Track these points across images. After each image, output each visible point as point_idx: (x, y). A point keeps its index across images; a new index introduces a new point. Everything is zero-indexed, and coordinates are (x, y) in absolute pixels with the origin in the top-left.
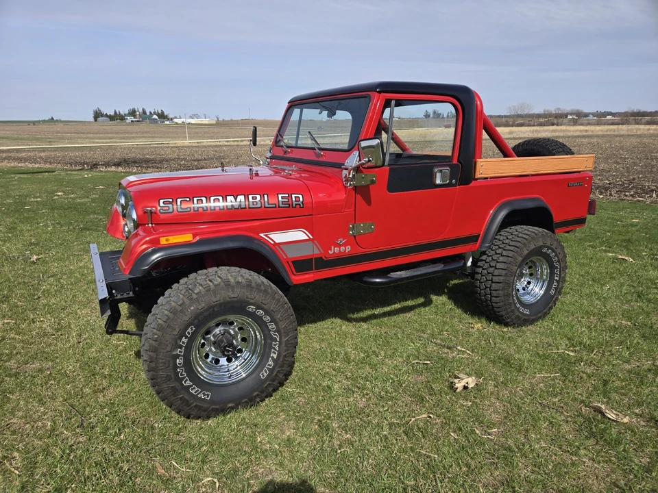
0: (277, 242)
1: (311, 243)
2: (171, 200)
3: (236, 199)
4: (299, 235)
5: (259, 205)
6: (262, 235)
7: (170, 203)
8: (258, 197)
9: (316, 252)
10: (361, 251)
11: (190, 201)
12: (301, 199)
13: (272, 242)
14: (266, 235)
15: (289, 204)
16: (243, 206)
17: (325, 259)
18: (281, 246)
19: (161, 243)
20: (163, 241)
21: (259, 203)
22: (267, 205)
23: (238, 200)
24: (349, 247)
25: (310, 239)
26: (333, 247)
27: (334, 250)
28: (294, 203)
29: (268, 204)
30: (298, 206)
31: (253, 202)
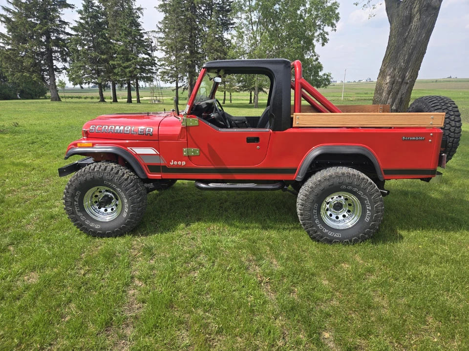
0: (138, 153)
1: (158, 156)
4: (150, 151)
5: (128, 132)
9: (162, 162)
12: (151, 131)
18: (140, 156)
24: (184, 162)
26: (172, 161)
30: (149, 135)
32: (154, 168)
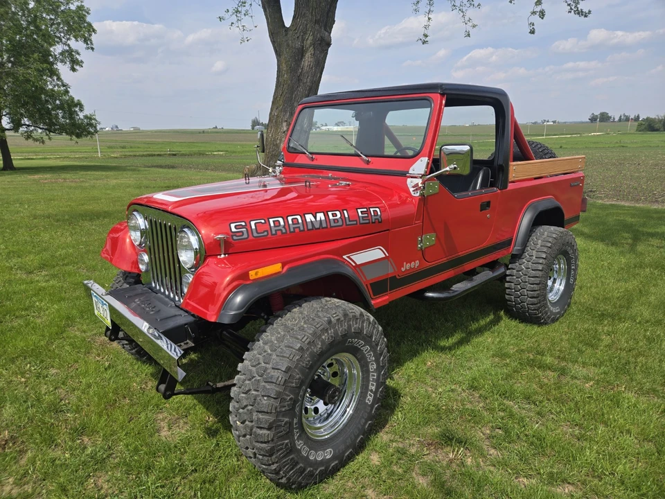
2: (243, 224)
3: (315, 217)
5: (340, 223)
6: (345, 257)
7: (243, 227)
8: (338, 213)
10: (428, 265)
11: (265, 222)
13: (354, 265)
14: (348, 257)
15: (369, 220)
16: (324, 225)
17: (398, 277)
19: (251, 278)
20: (253, 274)
21: (340, 220)
22: (348, 223)
23: (318, 219)
25: (386, 257)
27: (407, 267)
28: (374, 218)
29: (350, 221)
31: (334, 220)
32: (380, 286)
